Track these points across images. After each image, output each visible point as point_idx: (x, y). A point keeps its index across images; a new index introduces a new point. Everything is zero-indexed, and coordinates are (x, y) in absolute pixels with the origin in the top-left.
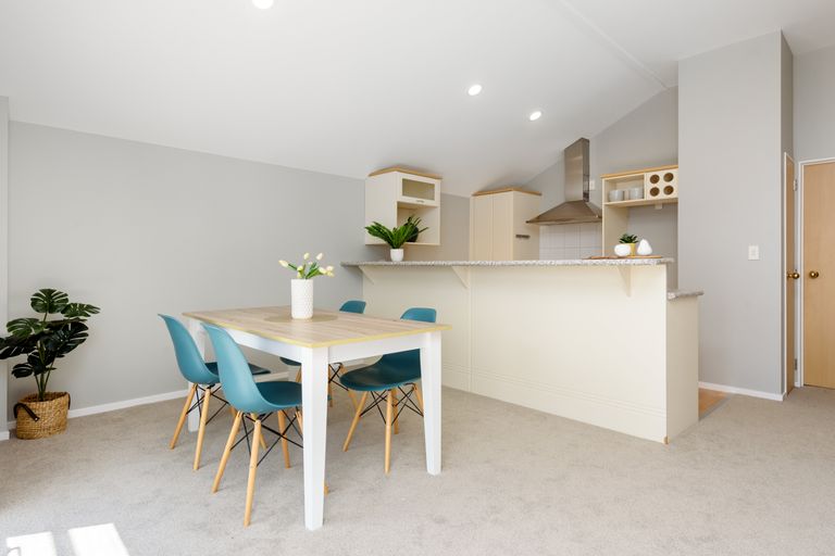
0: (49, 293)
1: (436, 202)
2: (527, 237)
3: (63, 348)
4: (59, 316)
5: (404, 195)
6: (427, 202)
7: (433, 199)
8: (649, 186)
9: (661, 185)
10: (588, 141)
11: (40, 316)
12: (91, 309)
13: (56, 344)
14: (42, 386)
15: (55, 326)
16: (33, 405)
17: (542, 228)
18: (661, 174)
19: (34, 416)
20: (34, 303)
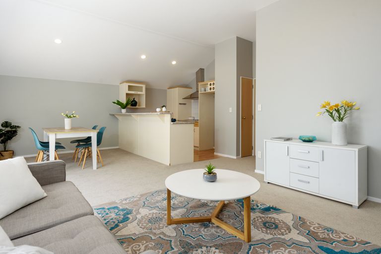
0: (6, 122)
1: (144, 92)
2: (185, 104)
3: (10, 138)
4: (9, 129)
5: (129, 90)
6: (139, 93)
7: (142, 91)
8: (209, 87)
9: (212, 87)
10: (203, 69)
11: (4, 129)
12: (18, 127)
13: (8, 136)
14: (5, 148)
15: (8, 132)
16: (2, 153)
17: (192, 101)
18: (212, 83)
19: (2, 156)
20: (2, 125)
